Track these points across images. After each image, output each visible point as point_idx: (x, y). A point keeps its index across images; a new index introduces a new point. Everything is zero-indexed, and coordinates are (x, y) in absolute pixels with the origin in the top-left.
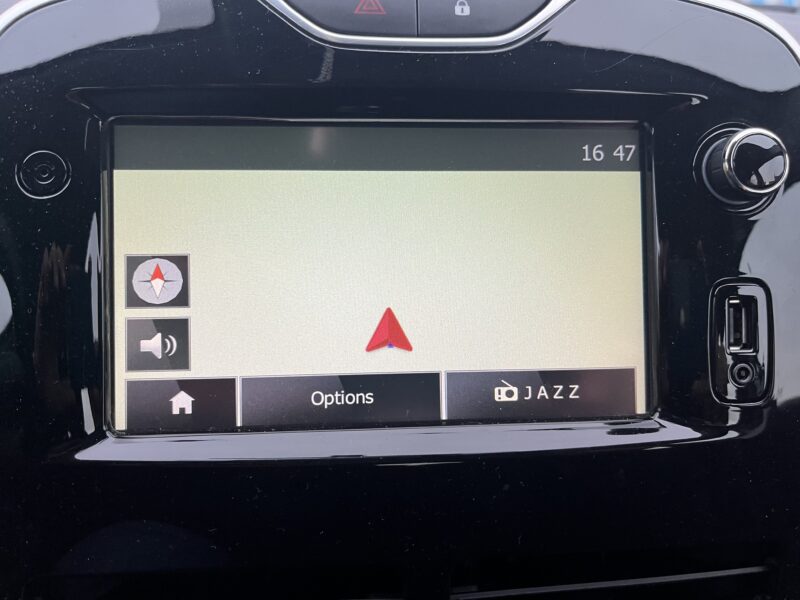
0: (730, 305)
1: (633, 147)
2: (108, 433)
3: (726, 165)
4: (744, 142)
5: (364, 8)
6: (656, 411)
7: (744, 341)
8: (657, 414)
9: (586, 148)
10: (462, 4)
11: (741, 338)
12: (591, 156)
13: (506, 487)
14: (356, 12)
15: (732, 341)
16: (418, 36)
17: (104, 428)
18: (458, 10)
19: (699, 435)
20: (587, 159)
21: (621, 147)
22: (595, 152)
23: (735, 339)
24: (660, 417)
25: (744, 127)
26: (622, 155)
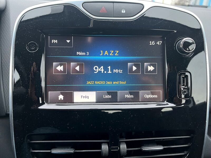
0: (182, 77)
1: (161, 42)
2: (45, 103)
3: (181, 46)
4: (185, 41)
5: (102, 11)
6: (165, 100)
7: (185, 85)
8: (166, 101)
9: (151, 42)
10: (123, 10)
11: (184, 85)
12: (152, 44)
13: (132, 116)
14: (100, 12)
15: (182, 85)
16: (114, 17)
17: (45, 102)
18: (122, 12)
19: (175, 105)
20: (151, 44)
21: (158, 42)
22: (152, 43)
23: (183, 85)
24: (167, 102)
25: (186, 38)
26: (159, 43)
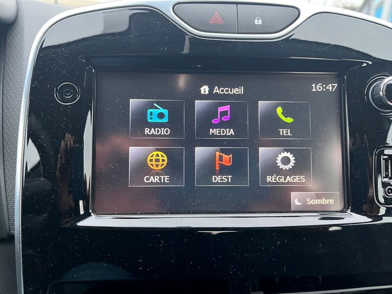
0: (384, 159)
1: (336, 85)
2: (92, 214)
3: (381, 93)
4: (389, 83)
5: (214, 20)
6: (348, 208)
7: (390, 176)
8: (349, 210)
9: (314, 85)
10: (258, 19)
11: (388, 175)
12: (316, 88)
13: (279, 243)
14: (210, 22)
15: (384, 176)
16: (238, 33)
17: (90, 211)
18: (256, 22)
19: (371, 220)
20: (314, 90)
21: (330, 85)
22: (318, 87)
23: (386, 175)
24: (351, 211)
25: (388, 76)
26: (331, 88)
